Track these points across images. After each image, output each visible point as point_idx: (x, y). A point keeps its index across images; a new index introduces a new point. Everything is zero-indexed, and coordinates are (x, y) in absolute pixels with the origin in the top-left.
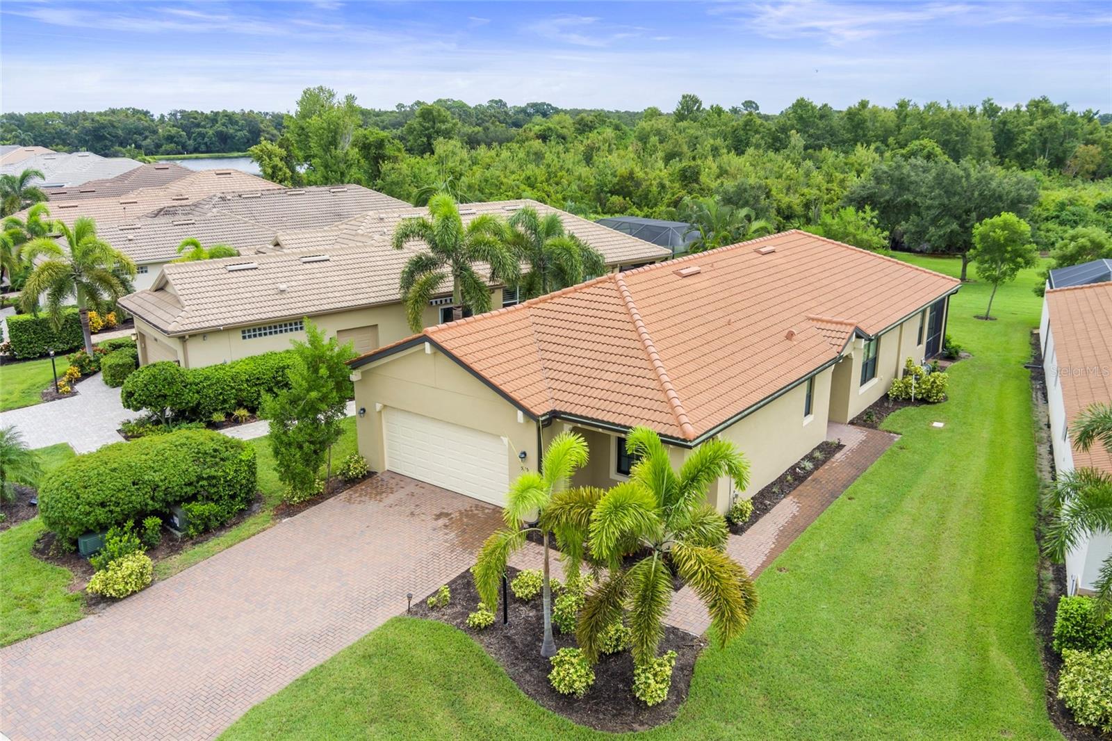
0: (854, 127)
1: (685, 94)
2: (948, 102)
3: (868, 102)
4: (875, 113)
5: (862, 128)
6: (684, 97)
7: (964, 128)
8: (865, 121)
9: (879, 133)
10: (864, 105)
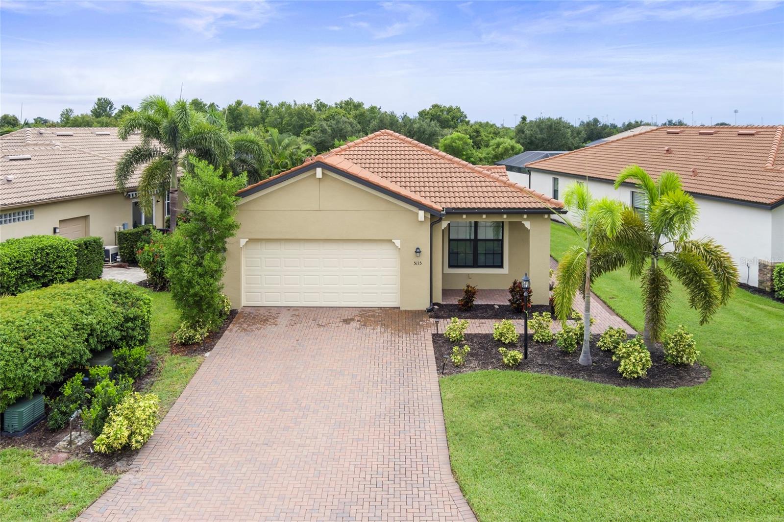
0: (233, 119)
1: (100, 97)
2: (295, 101)
3: (242, 102)
4: (247, 109)
5: (240, 119)
6: (99, 100)
7: (311, 116)
8: (241, 114)
9: (251, 122)
10: (239, 103)
